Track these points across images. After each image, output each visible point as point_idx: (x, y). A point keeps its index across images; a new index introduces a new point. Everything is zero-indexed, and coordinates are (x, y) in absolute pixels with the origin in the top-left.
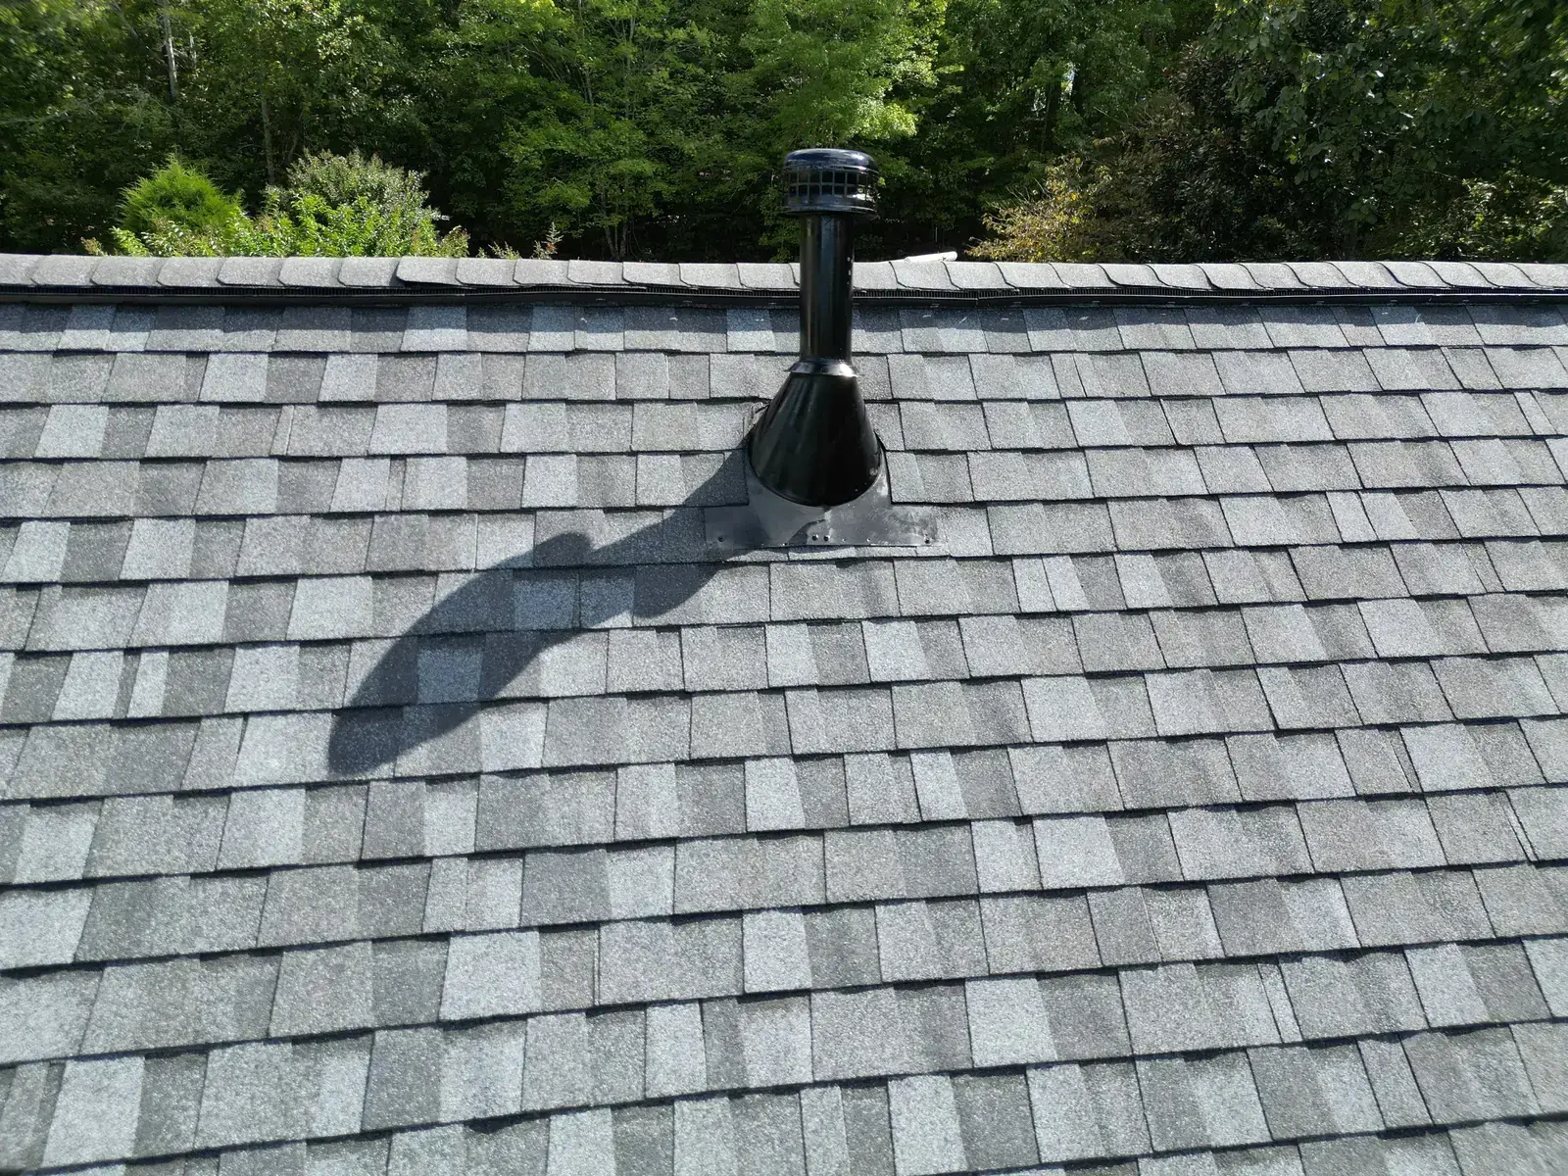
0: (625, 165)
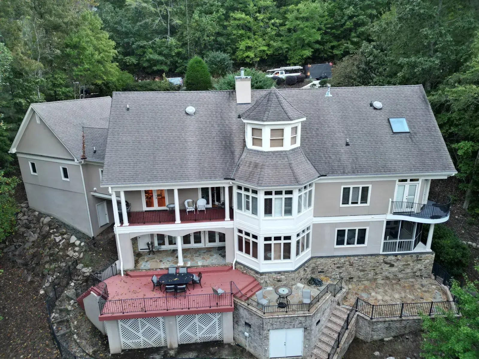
0: (261, 48)
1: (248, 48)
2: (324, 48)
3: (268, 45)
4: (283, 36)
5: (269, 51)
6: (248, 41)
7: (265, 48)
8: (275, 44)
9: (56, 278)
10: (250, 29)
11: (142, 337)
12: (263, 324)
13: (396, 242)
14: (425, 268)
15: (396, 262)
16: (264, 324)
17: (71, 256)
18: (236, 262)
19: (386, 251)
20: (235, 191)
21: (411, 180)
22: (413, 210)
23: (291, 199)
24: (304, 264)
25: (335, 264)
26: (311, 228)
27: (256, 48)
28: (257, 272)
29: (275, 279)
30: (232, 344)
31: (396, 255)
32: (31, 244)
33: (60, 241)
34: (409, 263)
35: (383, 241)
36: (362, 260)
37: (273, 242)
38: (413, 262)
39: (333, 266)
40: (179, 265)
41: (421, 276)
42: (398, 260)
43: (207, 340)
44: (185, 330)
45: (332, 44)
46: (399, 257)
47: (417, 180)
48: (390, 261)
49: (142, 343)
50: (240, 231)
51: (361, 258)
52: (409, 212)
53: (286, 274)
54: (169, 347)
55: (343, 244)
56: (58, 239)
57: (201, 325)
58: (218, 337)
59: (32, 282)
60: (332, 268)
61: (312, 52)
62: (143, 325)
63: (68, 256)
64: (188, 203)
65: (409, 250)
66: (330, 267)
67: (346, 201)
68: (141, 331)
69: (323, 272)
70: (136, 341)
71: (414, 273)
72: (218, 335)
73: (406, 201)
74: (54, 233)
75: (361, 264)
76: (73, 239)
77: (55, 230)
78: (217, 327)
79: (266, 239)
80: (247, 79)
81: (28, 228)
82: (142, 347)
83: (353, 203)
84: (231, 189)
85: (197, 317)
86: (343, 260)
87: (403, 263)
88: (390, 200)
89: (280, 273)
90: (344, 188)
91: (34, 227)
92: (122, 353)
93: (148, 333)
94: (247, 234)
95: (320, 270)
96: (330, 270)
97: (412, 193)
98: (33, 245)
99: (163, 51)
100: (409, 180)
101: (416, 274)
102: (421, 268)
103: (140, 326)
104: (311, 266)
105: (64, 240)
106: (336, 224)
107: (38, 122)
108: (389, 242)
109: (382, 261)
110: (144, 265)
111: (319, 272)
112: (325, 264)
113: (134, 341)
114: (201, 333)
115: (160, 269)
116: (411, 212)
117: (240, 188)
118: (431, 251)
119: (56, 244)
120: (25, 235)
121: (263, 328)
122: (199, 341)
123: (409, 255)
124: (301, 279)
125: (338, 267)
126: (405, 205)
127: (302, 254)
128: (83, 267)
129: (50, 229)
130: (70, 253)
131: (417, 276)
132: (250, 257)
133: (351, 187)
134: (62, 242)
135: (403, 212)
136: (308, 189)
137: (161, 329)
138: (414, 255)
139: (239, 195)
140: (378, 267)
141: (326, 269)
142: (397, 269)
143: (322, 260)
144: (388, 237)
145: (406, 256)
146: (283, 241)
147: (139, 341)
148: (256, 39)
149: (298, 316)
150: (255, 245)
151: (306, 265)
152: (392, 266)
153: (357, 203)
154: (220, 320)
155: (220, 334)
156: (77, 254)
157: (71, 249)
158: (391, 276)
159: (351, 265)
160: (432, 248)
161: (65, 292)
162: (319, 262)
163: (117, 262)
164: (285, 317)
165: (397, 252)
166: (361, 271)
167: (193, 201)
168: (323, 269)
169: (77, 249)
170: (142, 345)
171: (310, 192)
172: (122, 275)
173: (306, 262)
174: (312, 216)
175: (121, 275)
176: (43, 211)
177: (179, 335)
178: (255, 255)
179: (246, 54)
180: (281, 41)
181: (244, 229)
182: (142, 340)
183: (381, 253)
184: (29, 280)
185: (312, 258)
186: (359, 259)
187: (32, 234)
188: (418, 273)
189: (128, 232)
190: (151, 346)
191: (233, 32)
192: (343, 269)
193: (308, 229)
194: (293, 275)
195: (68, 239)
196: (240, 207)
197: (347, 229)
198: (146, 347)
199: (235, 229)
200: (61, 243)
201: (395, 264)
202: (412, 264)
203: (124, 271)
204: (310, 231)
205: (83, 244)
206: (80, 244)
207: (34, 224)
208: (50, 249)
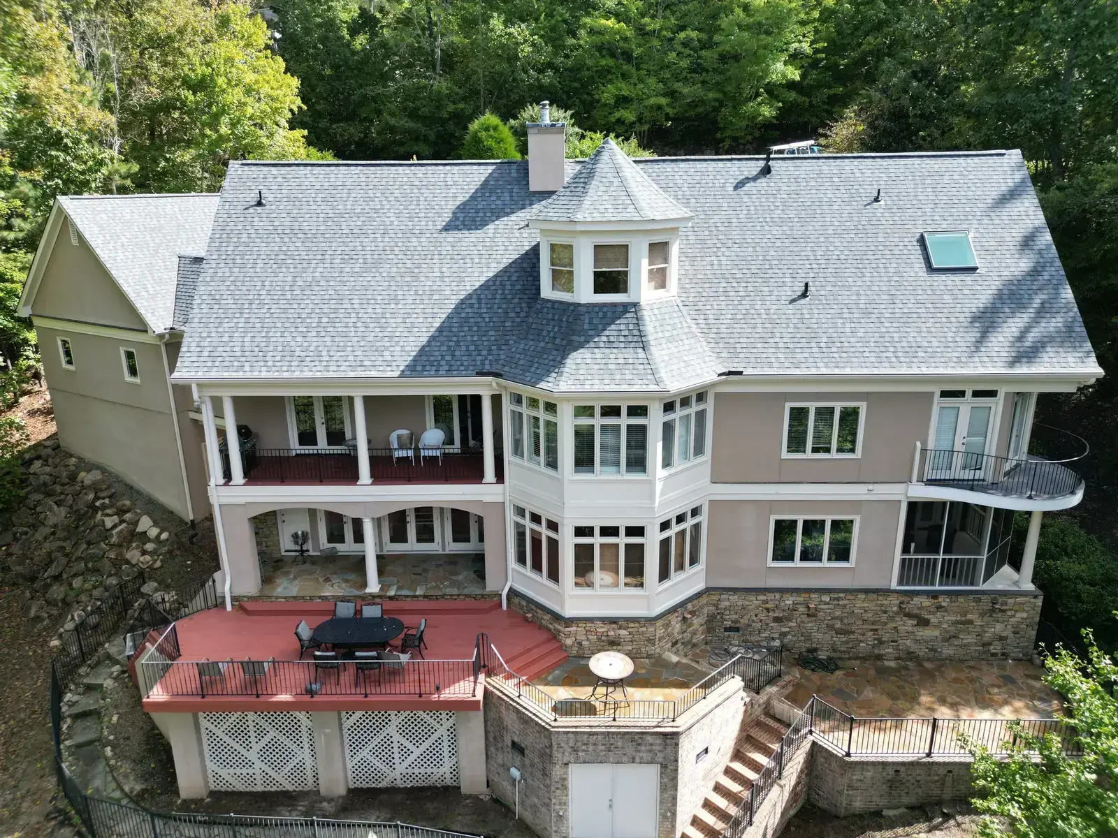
0: (653, 101)
1: (623, 101)
2: (810, 102)
3: (672, 94)
4: (707, 71)
5: (674, 108)
6: (622, 85)
7: (663, 101)
8: (686, 91)
9: (92, 613)
10: (627, 56)
11: (258, 764)
12: (551, 746)
13: (935, 560)
14: (1015, 633)
15: (934, 613)
16: (555, 747)
17: (134, 562)
18: (511, 589)
19: (908, 584)
20: (507, 407)
21: (976, 394)
22: (979, 475)
23: (643, 428)
24: (683, 604)
25: (768, 610)
26: (705, 510)
27: (640, 100)
28: (557, 617)
29: (603, 638)
30: (481, 797)
31: (934, 595)
32: (47, 530)
33: (115, 526)
34: (969, 616)
35: (898, 556)
36: (841, 603)
37: (597, 540)
38: (982, 615)
39: (762, 616)
40: (368, 590)
41: (1003, 654)
42: (939, 607)
43: (420, 784)
44: (365, 753)
45: (832, 92)
46: (944, 601)
47: (992, 394)
48: (919, 608)
49: (258, 777)
50: (521, 512)
51: (838, 599)
52: (968, 480)
53: (632, 625)
54: (323, 792)
55: (791, 557)
56: (109, 522)
57: (403, 741)
58: (448, 776)
59: (37, 619)
60: (761, 621)
61: (779, 109)
62: (261, 733)
63: (128, 562)
64: (399, 437)
65: (972, 584)
66: (755, 618)
67: (796, 443)
68: (256, 747)
69: (737, 630)
70: (244, 771)
71: (984, 645)
72: (448, 772)
73: (963, 449)
74: (104, 507)
75: (838, 613)
76: (145, 524)
77: (107, 501)
78: (446, 749)
79: (581, 531)
80: (553, 129)
81: (49, 494)
82: (260, 788)
83: (815, 450)
84: (496, 400)
85: (396, 719)
86: (789, 601)
87: (954, 618)
88: (919, 444)
89: (615, 623)
90: (792, 409)
91: (62, 493)
92: (209, 800)
93: (272, 753)
94: (536, 518)
95: (728, 624)
96: (758, 625)
97: (979, 428)
98: (53, 533)
99: (419, 109)
100: (969, 394)
101: (991, 648)
102: (1004, 634)
103: (252, 734)
104: (705, 611)
105: (124, 525)
106: (772, 505)
107: (75, 242)
108: (916, 559)
109: (895, 609)
110: (287, 587)
111: (726, 630)
112: (744, 608)
113: (238, 771)
114: (406, 764)
115: (320, 597)
116: (974, 480)
117: (518, 399)
118: (1030, 587)
119: (106, 534)
120: (39, 509)
121: (551, 756)
122: (400, 784)
123: (971, 597)
124: (674, 644)
125: (777, 620)
126: (958, 460)
127: (676, 577)
128: (156, 590)
129: (97, 498)
130: (133, 555)
131: (993, 655)
132: (543, 579)
133: (812, 406)
134: (120, 528)
135: (953, 480)
136: (694, 408)
137: (306, 746)
138: (983, 597)
139: (517, 417)
140: (886, 624)
141: (744, 621)
142: (937, 633)
143: (734, 598)
144: (913, 545)
145: (961, 599)
146: (622, 540)
147: (251, 771)
148: (641, 80)
149: (642, 733)
150: (554, 545)
151: (689, 606)
152: (924, 623)
153: (828, 450)
154: (452, 731)
155: (455, 769)
156: (148, 558)
157: (137, 547)
158: (922, 651)
159: (811, 615)
160: (1034, 580)
161: (107, 645)
162: (728, 604)
163: (217, 575)
164: (609, 733)
165: (937, 588)
166: (839, 632)
167: (412, 434)
168: (736, 622)
169: (149, 546)
170: (259, 782)
171: (701, 416)
172: (229, 608)
173: (690, 600)
174: (708, 479)
175: (225, 608)
176: (89, 456)
177: (349, 765)
178: (554, 575)
179: (617, 115)
180: (703, 82)
181: (529, 508)
182: (258, 772)
183: (894, 585)
184: (32, 613)
185: (708, 590)
186: (835, 599)
187: (56, 507)
188: (996, 648)
189: (242, 501)
190: (281, 788)
191: (587, 61)
192: (791, 624)
193: (695, 512)
194: (651, 629)
195: (136, 523)
196: (517, 449)
197: (800, 519)
198: (268, 788)
199: (507, 504)
200: (114, 532)
201: (933, 620)
202: (978, 623)
203: (234, 599)
204: (703, 518)
205: (164, 536)
206: (160, 534)
207: (63, 485)
208: (89, 543)
